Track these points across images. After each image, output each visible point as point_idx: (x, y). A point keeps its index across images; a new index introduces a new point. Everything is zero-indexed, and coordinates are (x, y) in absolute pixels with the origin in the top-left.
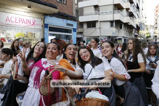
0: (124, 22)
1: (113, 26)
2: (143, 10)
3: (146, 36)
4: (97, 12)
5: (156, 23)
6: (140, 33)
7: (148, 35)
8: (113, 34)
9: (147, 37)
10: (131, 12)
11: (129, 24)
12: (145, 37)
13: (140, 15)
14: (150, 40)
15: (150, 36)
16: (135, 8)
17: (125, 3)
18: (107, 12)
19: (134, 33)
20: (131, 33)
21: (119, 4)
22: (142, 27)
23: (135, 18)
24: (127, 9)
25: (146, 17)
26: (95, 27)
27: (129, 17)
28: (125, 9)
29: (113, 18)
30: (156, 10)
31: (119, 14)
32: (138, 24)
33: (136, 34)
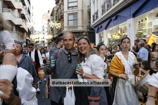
0: (16, 24)
3: (36, 40)
5: (44, 30)
6: (31, 38)
7: (38, 40)
10: (23, 14)
11: (20, 26)
12: (34, 42)
13: (31, 20)
14: (38, 45)
15: (38, 42)
17: (16, 3)
19: (25, 37)
20: (22, 37)
21: (10, 1)
22: (33, 31)
23: (26, 21)
24: (19, 10)
27: (21, 19)
28: (17, 10)
30: (43, 18)
33: (28, 38)
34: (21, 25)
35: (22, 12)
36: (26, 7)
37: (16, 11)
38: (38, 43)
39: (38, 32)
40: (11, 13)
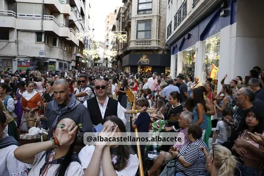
0: (60, 35)
1: (41, 41)
2: (89, 18)
3: (93, 57)
4: (11, 12)
5: (108, 40)
6: (84, 54)
7: (97, 57)
8: (41, 53)
9: (95, 59)
10: (72, 20)
11: (67, 39)
12: (92, 59)
13: (86, 26)
14: (99, 64)
15: (99, 58)
16: (78, 14)
17: (62, 5)
18: (32, 16)
19: (75, 52)
20: (70, 53)
21: (53, 5)
22: (87, 44)
23: (77, 30)
24: (66, 16)
25: (93, 29)
26: (8, 39)
27: (67, 28)
28: (63, 15)
29: (42, 27)
30: (107, 21)
31: (52, 21)
32: (82, 40)
33: (78, 55)
34: (68, 37)
35: (70, 18)
36: (77, 9)
37: (61, 17)
38: (99, 61)
39: (100, 42)
40: (54, 21)
